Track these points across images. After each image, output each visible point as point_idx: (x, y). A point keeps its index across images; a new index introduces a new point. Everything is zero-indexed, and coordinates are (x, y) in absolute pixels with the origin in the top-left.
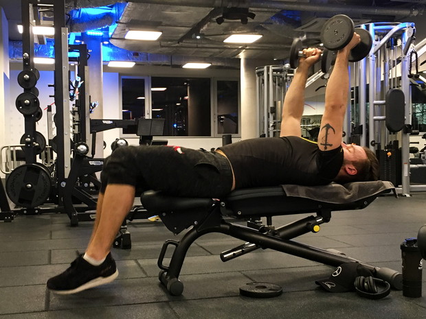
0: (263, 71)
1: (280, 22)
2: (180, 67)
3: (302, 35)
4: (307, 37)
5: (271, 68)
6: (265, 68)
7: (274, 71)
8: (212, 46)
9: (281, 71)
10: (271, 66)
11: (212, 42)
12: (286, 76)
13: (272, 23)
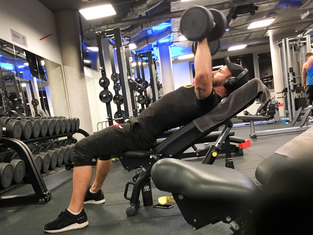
0: (282, 43)
1: (287, 6)
2: (226, 50)
3: (306, 12)
4: (310, 12)
5: (288, 40)
6: (283, 40)
7: (290, 41)
8: (242, 33)
9: (296, 40)
10: (287, 38)
11: (242, 30)
12: (300, 43)
13: (280, 9)
